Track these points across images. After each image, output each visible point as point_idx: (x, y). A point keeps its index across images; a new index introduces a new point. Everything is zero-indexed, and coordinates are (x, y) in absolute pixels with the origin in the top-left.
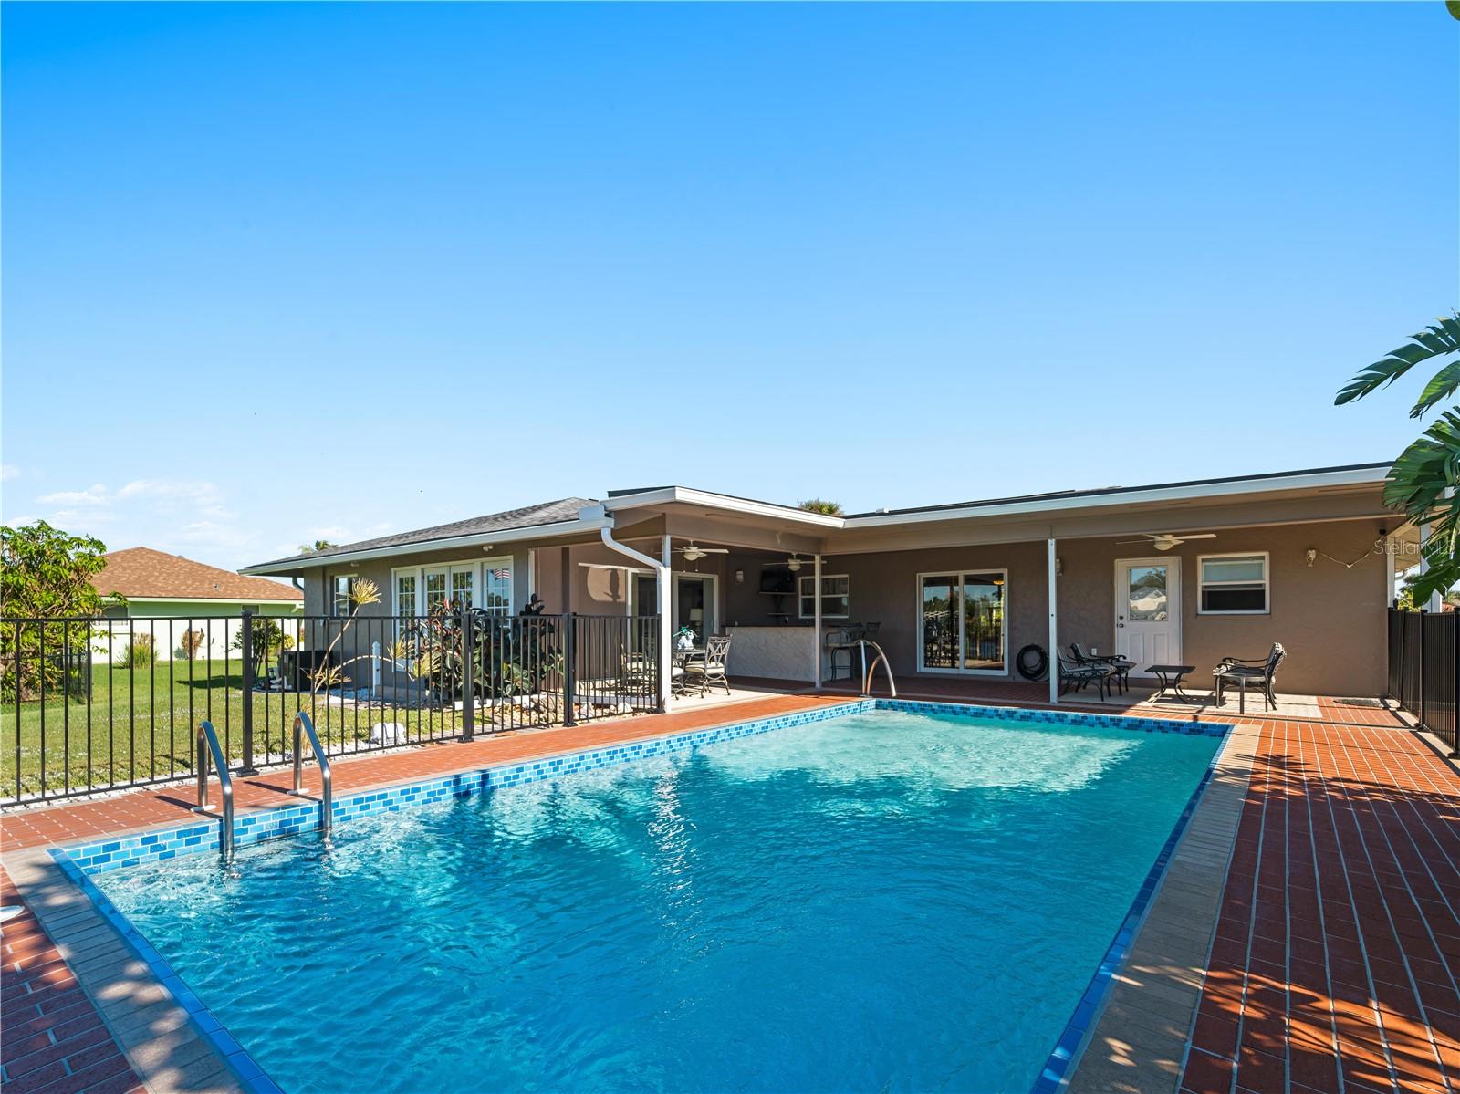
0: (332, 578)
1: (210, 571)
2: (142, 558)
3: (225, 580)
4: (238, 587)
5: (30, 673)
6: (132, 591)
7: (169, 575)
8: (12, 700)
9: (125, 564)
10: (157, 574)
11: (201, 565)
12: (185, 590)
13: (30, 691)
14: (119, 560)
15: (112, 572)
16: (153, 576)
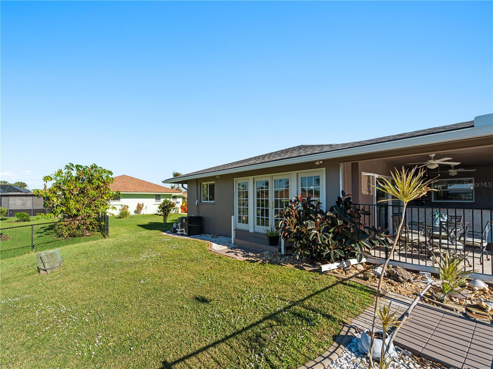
0: (201, 184)
1: (145, 183)
2: (124, 178)
3: (150, 186)
4: (154, 188)
5: (87, 224)
6: (122, 190)
7: (133, 184)
8: (80, 235)
9: (119, 181)
10: (129, 184)
11: (142, 181)
12: (138, 189)
13: (87, 231)
14: (118, 179)
15: (115, 183)
16: (128, 184)
